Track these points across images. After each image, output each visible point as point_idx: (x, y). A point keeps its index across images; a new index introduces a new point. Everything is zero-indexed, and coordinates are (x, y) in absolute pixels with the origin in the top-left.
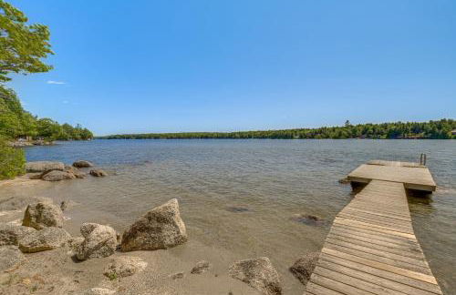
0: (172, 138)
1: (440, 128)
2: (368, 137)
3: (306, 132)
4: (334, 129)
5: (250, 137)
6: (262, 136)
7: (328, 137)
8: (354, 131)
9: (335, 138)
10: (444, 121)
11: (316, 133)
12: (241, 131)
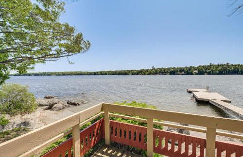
0: (59, 75)
1: (190, 70)
2: (162, 74)
3: (135, 72)
4: (147, 70)
5: (106, 74)
6: (113, 73)
7: (145, 74)
8: (156, 71)
9: (148, 75)
10: (191, 67)
11: (139, 72)
12: (101, 71)
